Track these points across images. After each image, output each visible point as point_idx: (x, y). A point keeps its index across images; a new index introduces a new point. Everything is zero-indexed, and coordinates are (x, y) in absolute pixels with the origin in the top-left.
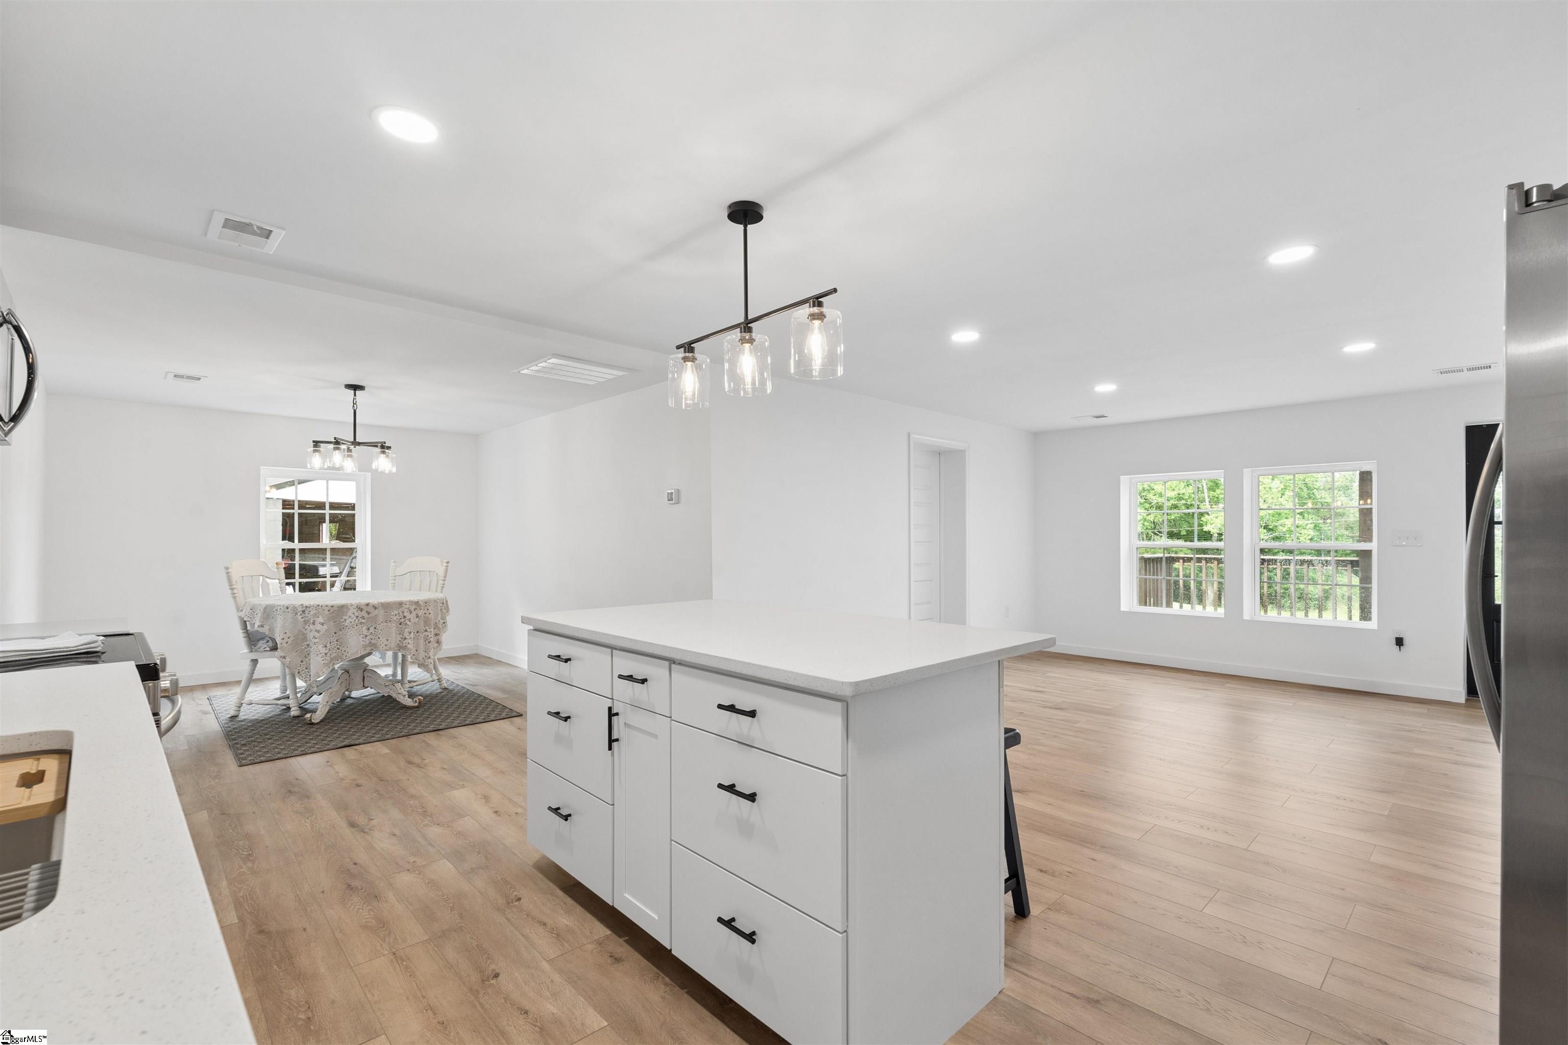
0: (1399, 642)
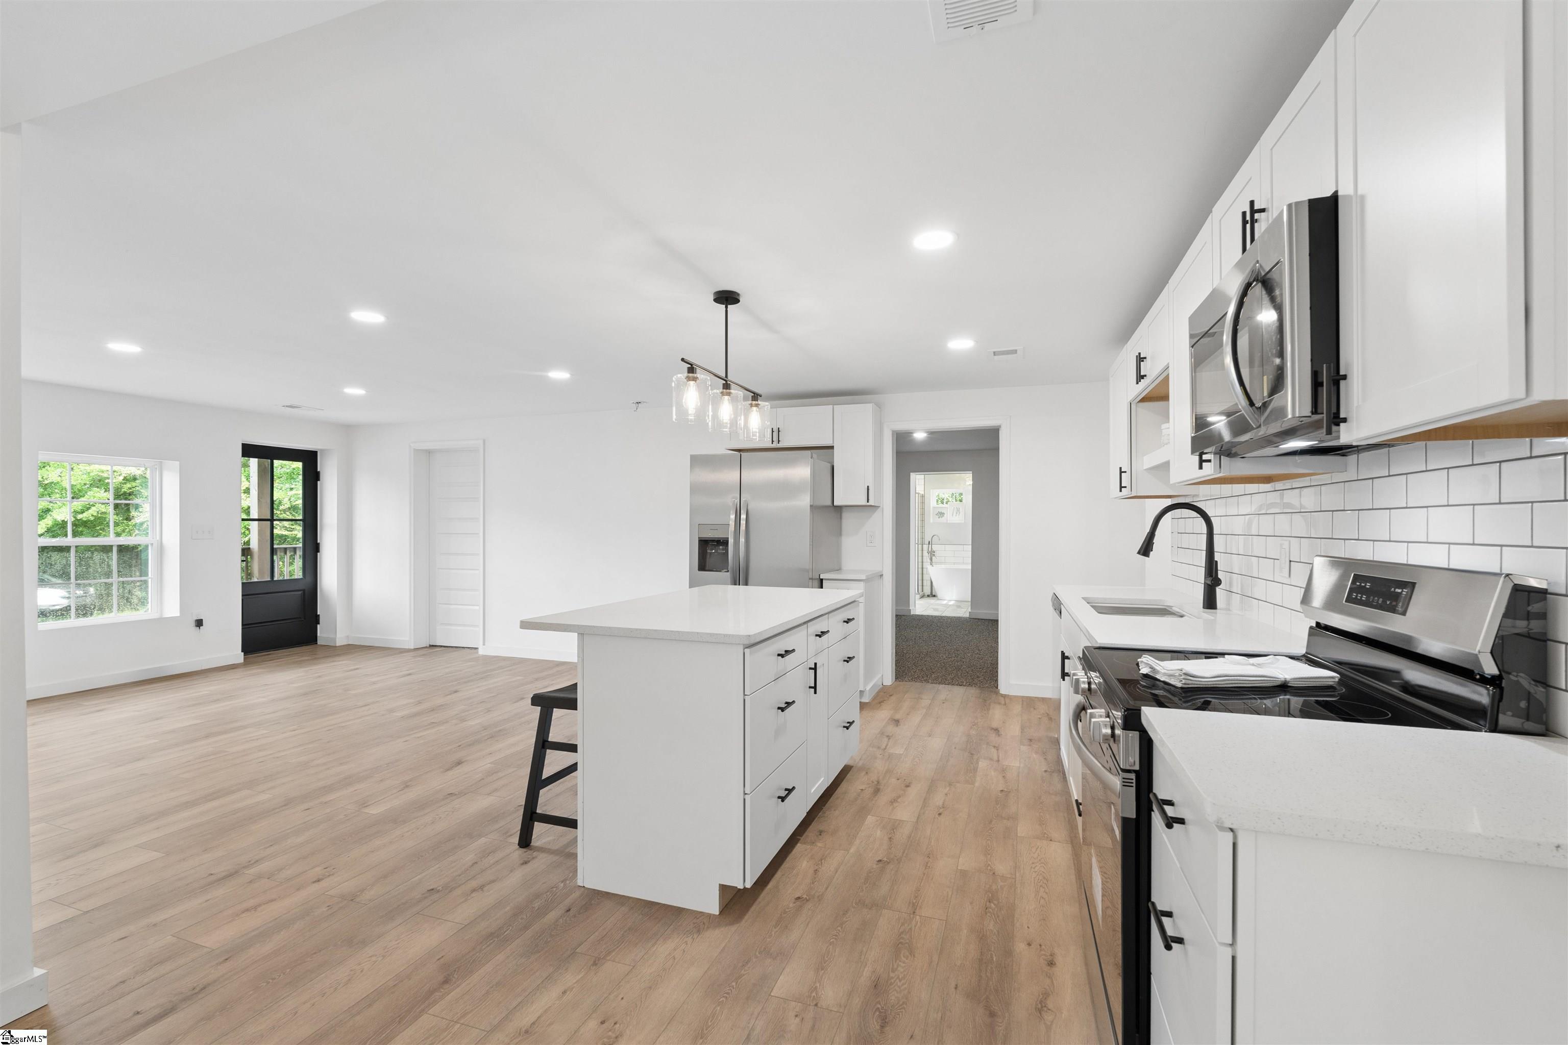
0: (199, 623)
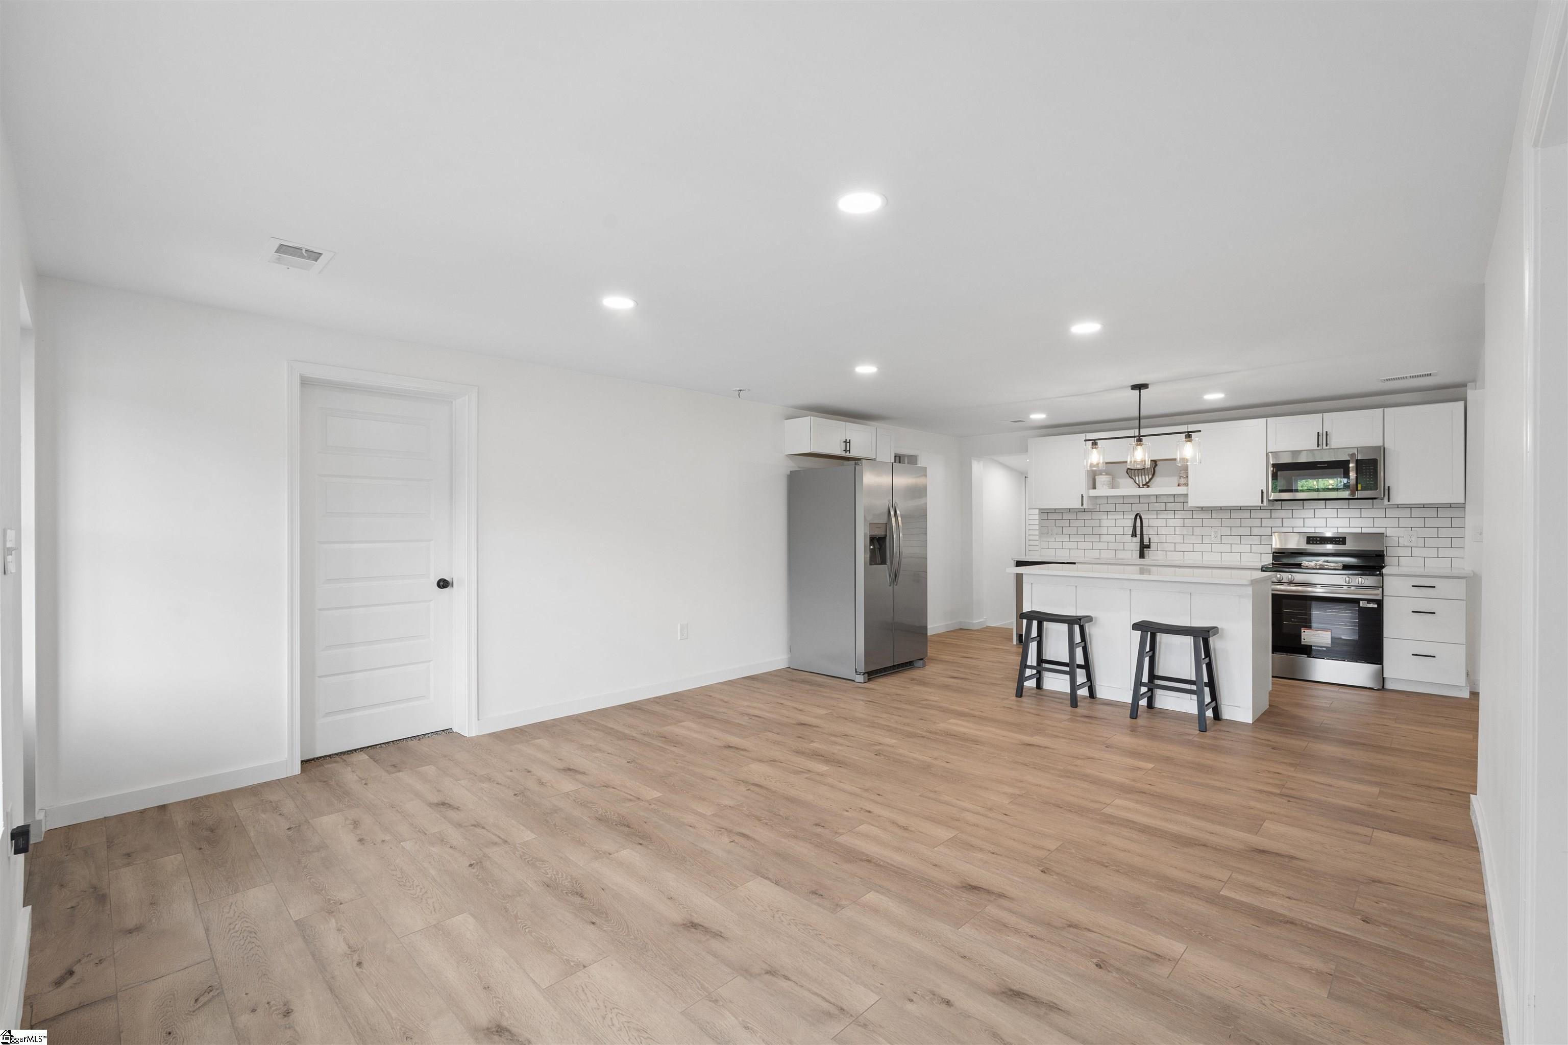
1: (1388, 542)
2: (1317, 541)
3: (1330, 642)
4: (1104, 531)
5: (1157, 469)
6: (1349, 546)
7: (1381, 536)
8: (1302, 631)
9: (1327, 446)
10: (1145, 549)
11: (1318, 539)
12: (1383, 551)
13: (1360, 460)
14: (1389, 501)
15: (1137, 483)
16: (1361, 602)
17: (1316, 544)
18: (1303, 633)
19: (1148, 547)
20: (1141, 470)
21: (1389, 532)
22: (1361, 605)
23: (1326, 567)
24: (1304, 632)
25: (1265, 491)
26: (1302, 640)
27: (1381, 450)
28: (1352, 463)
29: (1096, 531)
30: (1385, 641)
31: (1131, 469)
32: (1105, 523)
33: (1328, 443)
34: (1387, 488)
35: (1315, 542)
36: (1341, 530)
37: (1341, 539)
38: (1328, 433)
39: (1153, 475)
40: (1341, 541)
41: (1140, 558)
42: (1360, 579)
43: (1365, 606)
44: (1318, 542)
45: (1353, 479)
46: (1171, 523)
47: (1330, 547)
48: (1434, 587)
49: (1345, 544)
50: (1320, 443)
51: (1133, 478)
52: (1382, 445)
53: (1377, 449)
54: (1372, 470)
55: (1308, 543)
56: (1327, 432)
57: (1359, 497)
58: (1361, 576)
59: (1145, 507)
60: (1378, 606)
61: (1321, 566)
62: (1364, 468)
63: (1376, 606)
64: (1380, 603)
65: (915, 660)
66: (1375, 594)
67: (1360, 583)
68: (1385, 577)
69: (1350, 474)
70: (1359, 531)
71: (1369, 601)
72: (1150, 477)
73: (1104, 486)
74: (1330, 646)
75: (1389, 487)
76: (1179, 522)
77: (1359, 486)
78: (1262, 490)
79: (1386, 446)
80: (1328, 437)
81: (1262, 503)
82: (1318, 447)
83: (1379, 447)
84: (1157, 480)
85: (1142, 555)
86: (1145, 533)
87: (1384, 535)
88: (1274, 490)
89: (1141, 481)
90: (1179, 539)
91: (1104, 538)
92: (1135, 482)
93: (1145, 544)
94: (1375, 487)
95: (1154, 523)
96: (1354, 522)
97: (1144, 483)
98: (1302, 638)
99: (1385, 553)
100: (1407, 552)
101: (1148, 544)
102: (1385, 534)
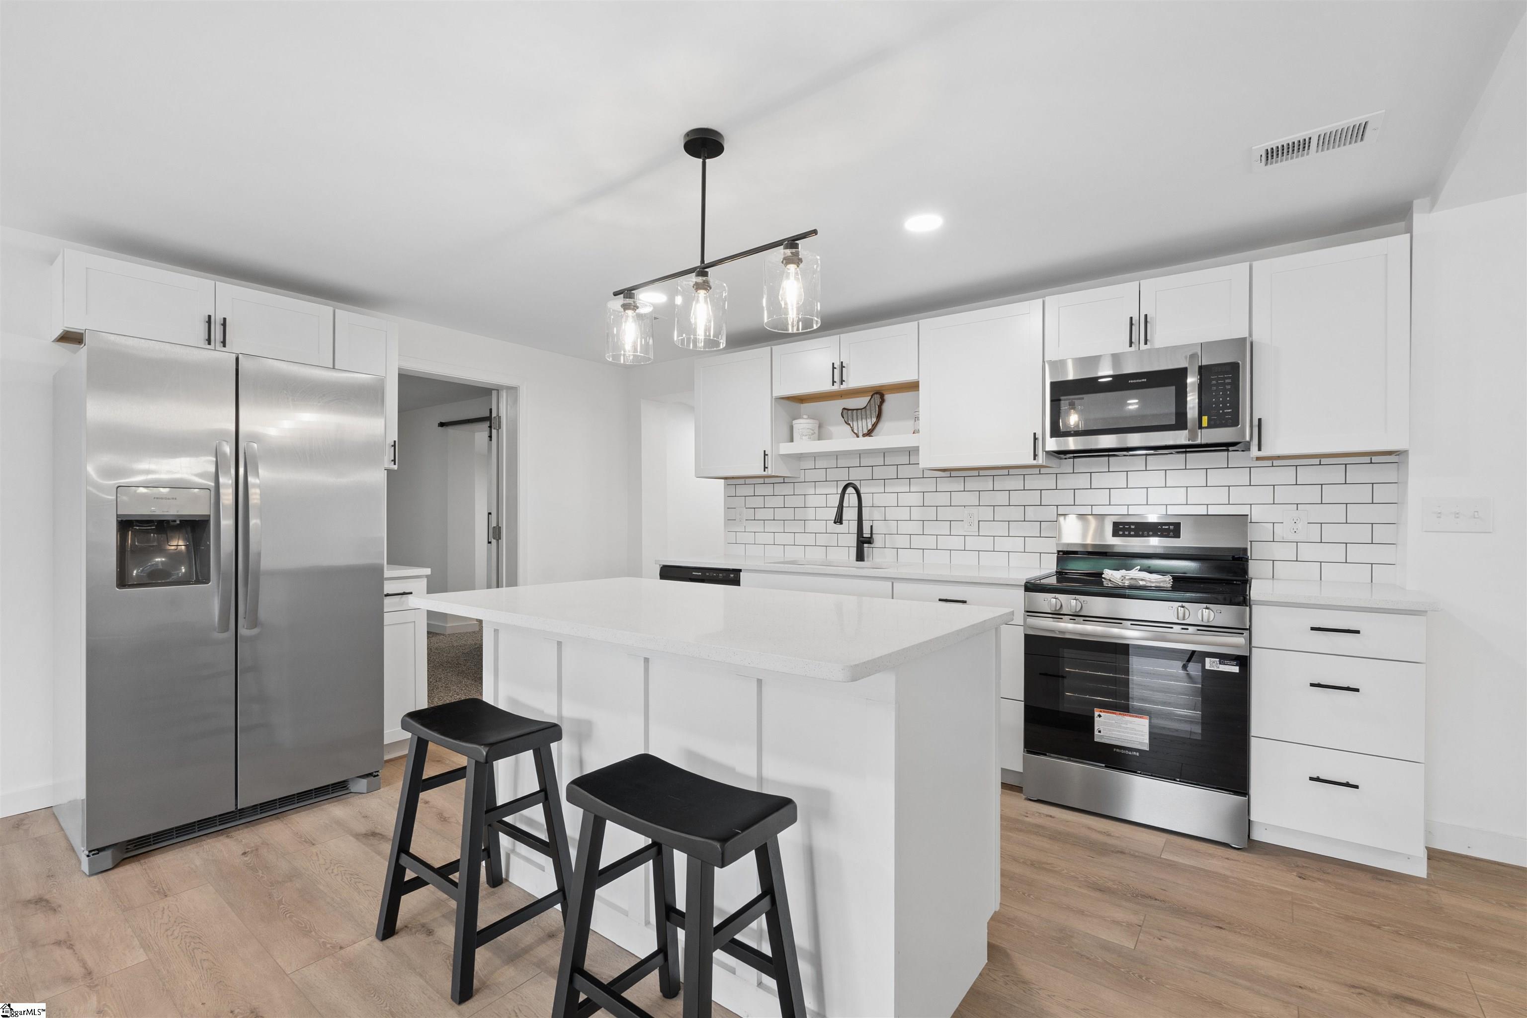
1: (1254, 533)
2: (1130, 530)
3: (1147, 741)
4: (810, 514)
5: (885, 407)
6: (1187, 540)
7: (1241, 521)
8: (1096, 714)
9: (1146, 344)
10: (865, 545)
11: (1133, 527)
12: (1245, 550)
13: (1204, 366)
14: (1260, 449)
15: (856, 431)
16: (1208, 660)
17: (1130, 536)
18: (1097, 719)
19: (869, 541)
20: (861, 409)
21: (1257, 514)
22: (1208, 667)
23: (1142, 583)
24: (1100, 716)
25: (1039, 436)
26: (1096, 733)
27: (1243, 344)
28: (1193, 376)
29: (800, 514)
30: (1256, 747)
31: (848, 410)
32: (812, 501)
33: (1148, 338)
34: (1256, 422)
35: (1127, 533)
36: (1172, 510)
37: (1172, 527)
38: (1148, 319)
39: (879, 416)
40: (1172, 531)
41: (857, 560)
42: (1205, 612)
43: (1216, 669)
44: (1132, 533)
45: (1193, 408)
46: (906, 499)
47: (1154, 543)
48: (1358, 632)
49: (1179, 537)
50: (1133, 340)
51: (849, 424)
52: (1247, 335)
53: (1240, 343)
54: (1228, 387)
55: (1115, 534)
56: (1146, 316)
57: (1204, 442)
58: (1208, 605)
59: (866, 473)
60: (1240, 669)
61: (1133, 582)
62: (1214, 382)
63: (1236, 669)
64: (1243, 661)
65: (352, 779)
66: (1234, 643)
67: (1205, 618)
68: (1254, 607)
69: (1188, 399)
70: (1202, 511)
71: (1223, 658)
72: (874, 420)
73: (804, 437)
74: (1146, 748)
75: (1260, 420)
76: (914, 499)
77: (1205, 419)
78: (1035, 434)
79: (1255, 338)
80: (1148, 325)
81: (1035, 459)
82: (1131, 346)
83: (1244, 339)
84: (884, 426)
85: (860, 557)
86: (865, 516)
87: (1247, 519)
88: (1056, 432)
89: (860, 429)
90: (914, 527)
91: (812, 526)
92: (853, 430)
93: (865, 536)
94: (1233, 420)
95: (880, 500)
96: (1196, 495)
97: (865, 431)
98: (1096, 728)
99: (1249, 554)
100: (1287, 552)
101: (869, 536)
102: (1249, 517)
